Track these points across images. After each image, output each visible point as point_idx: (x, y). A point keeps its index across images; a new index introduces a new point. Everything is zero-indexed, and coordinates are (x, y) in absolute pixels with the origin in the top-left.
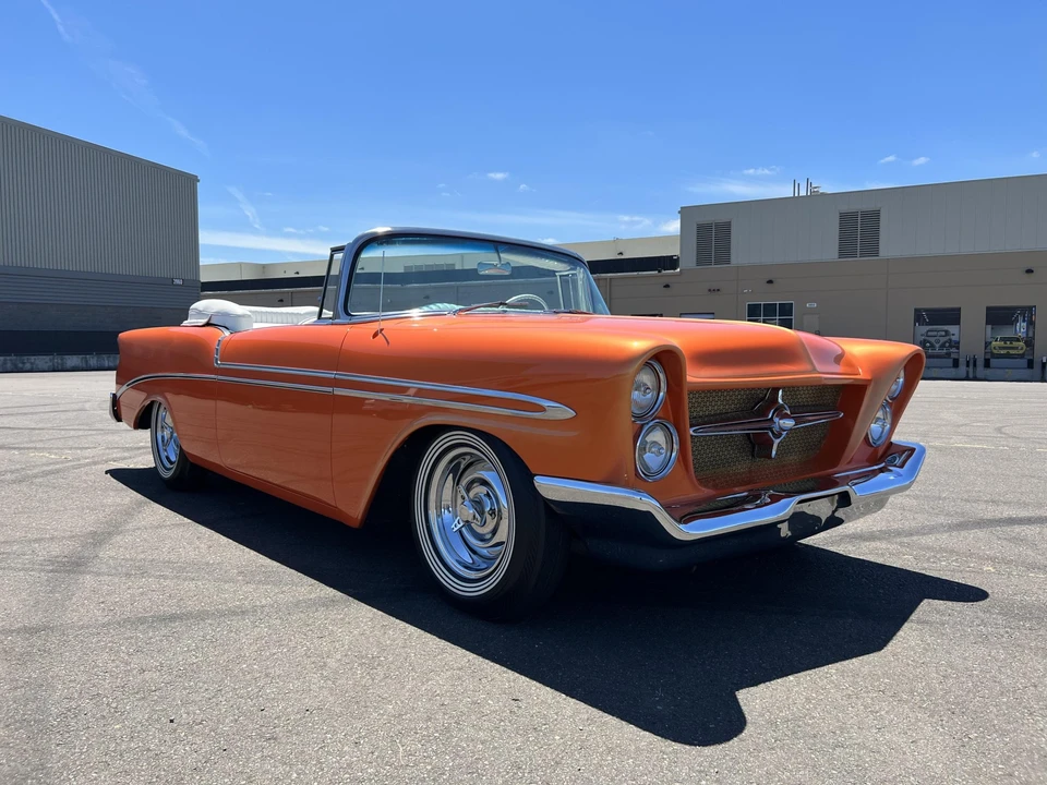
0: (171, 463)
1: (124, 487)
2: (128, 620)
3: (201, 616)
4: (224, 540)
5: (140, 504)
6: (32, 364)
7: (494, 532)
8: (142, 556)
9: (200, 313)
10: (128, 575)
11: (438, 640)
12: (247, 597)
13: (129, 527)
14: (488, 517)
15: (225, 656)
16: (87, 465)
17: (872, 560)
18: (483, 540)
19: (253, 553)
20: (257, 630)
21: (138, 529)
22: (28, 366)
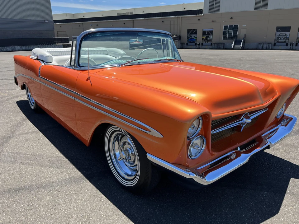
0: (34, 104)
1: (20, 110)
2: (4, 191)
3: (30, 188)
4: (47, 141)
5: (23, 120)
6: (6, 49)
7: (134, 161)
8: (17, 151)
9: (34, 54)
10: (11, 162)
11: (113, 205)
12: (49, 176)
13: (17, 133)
14: (132, 157)
15: (34, 216)
16: (11, 98)
17: (270, 153)
18: (131, 164)
19: (55, 149)
20: (48, 198)
21: (20, 134)
22: (5, 50)
